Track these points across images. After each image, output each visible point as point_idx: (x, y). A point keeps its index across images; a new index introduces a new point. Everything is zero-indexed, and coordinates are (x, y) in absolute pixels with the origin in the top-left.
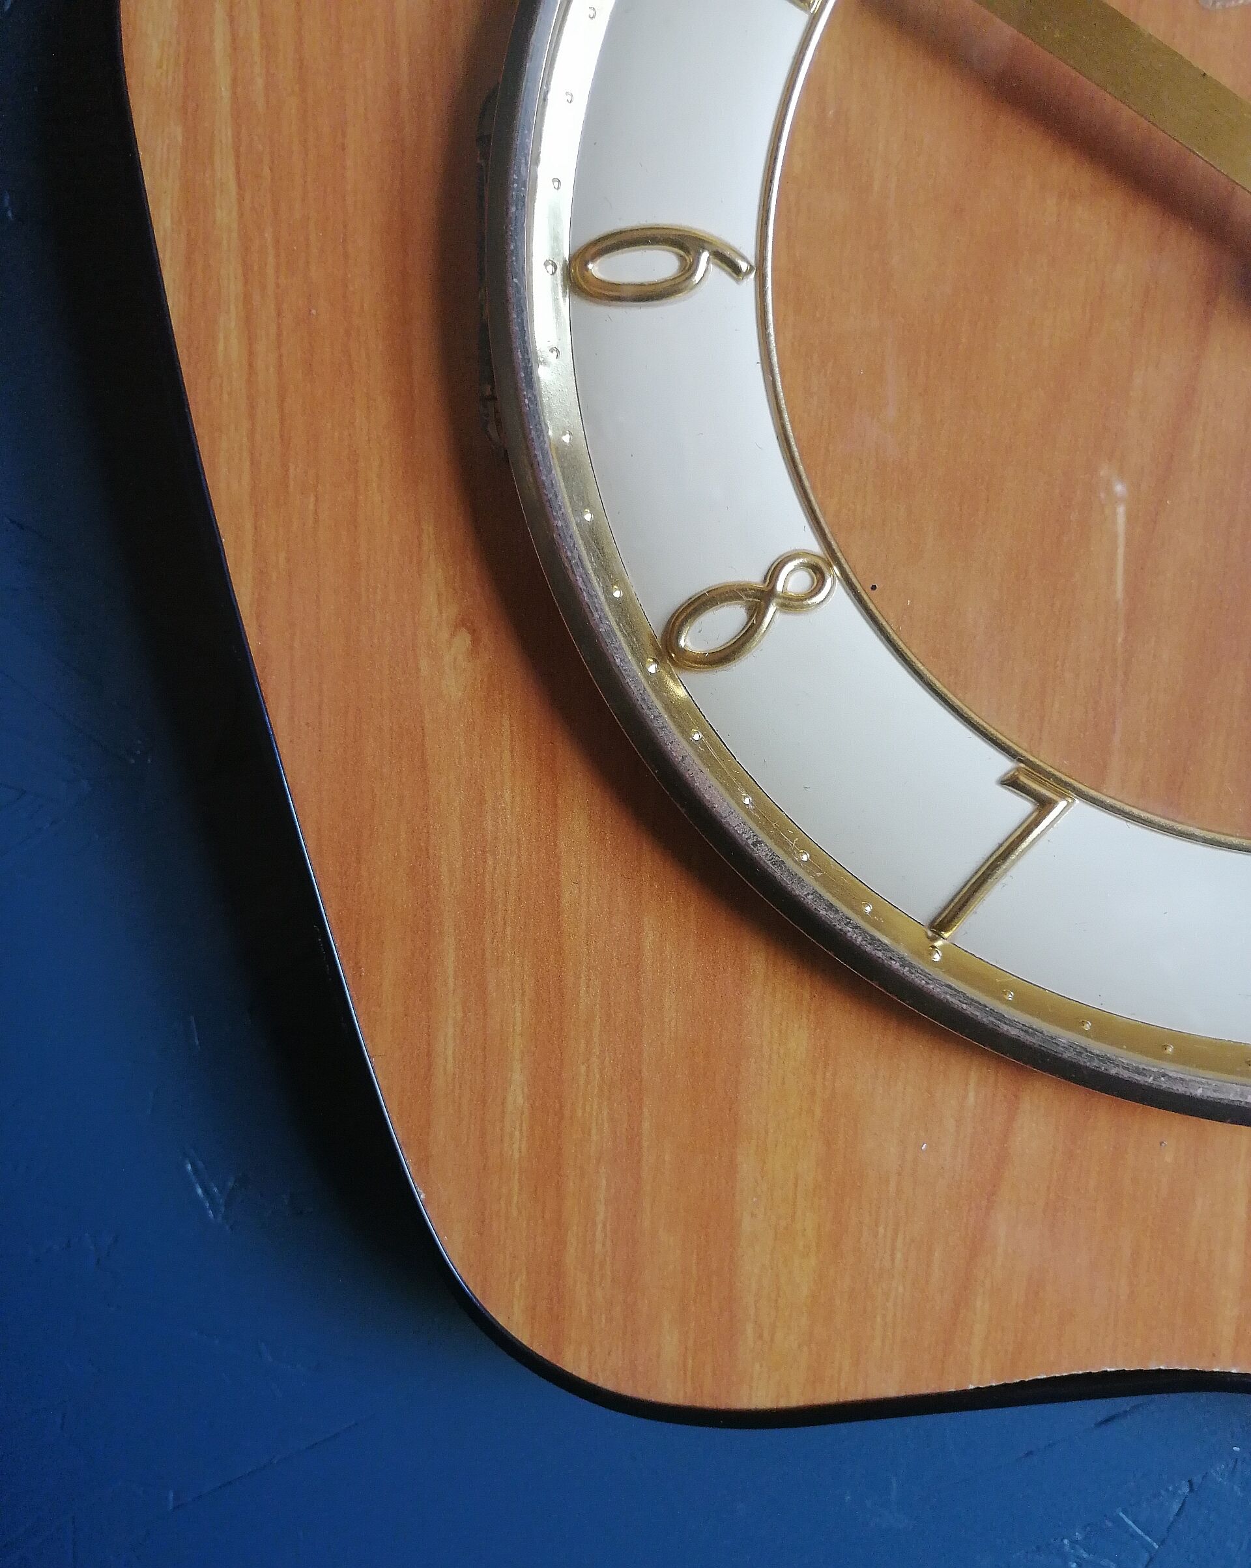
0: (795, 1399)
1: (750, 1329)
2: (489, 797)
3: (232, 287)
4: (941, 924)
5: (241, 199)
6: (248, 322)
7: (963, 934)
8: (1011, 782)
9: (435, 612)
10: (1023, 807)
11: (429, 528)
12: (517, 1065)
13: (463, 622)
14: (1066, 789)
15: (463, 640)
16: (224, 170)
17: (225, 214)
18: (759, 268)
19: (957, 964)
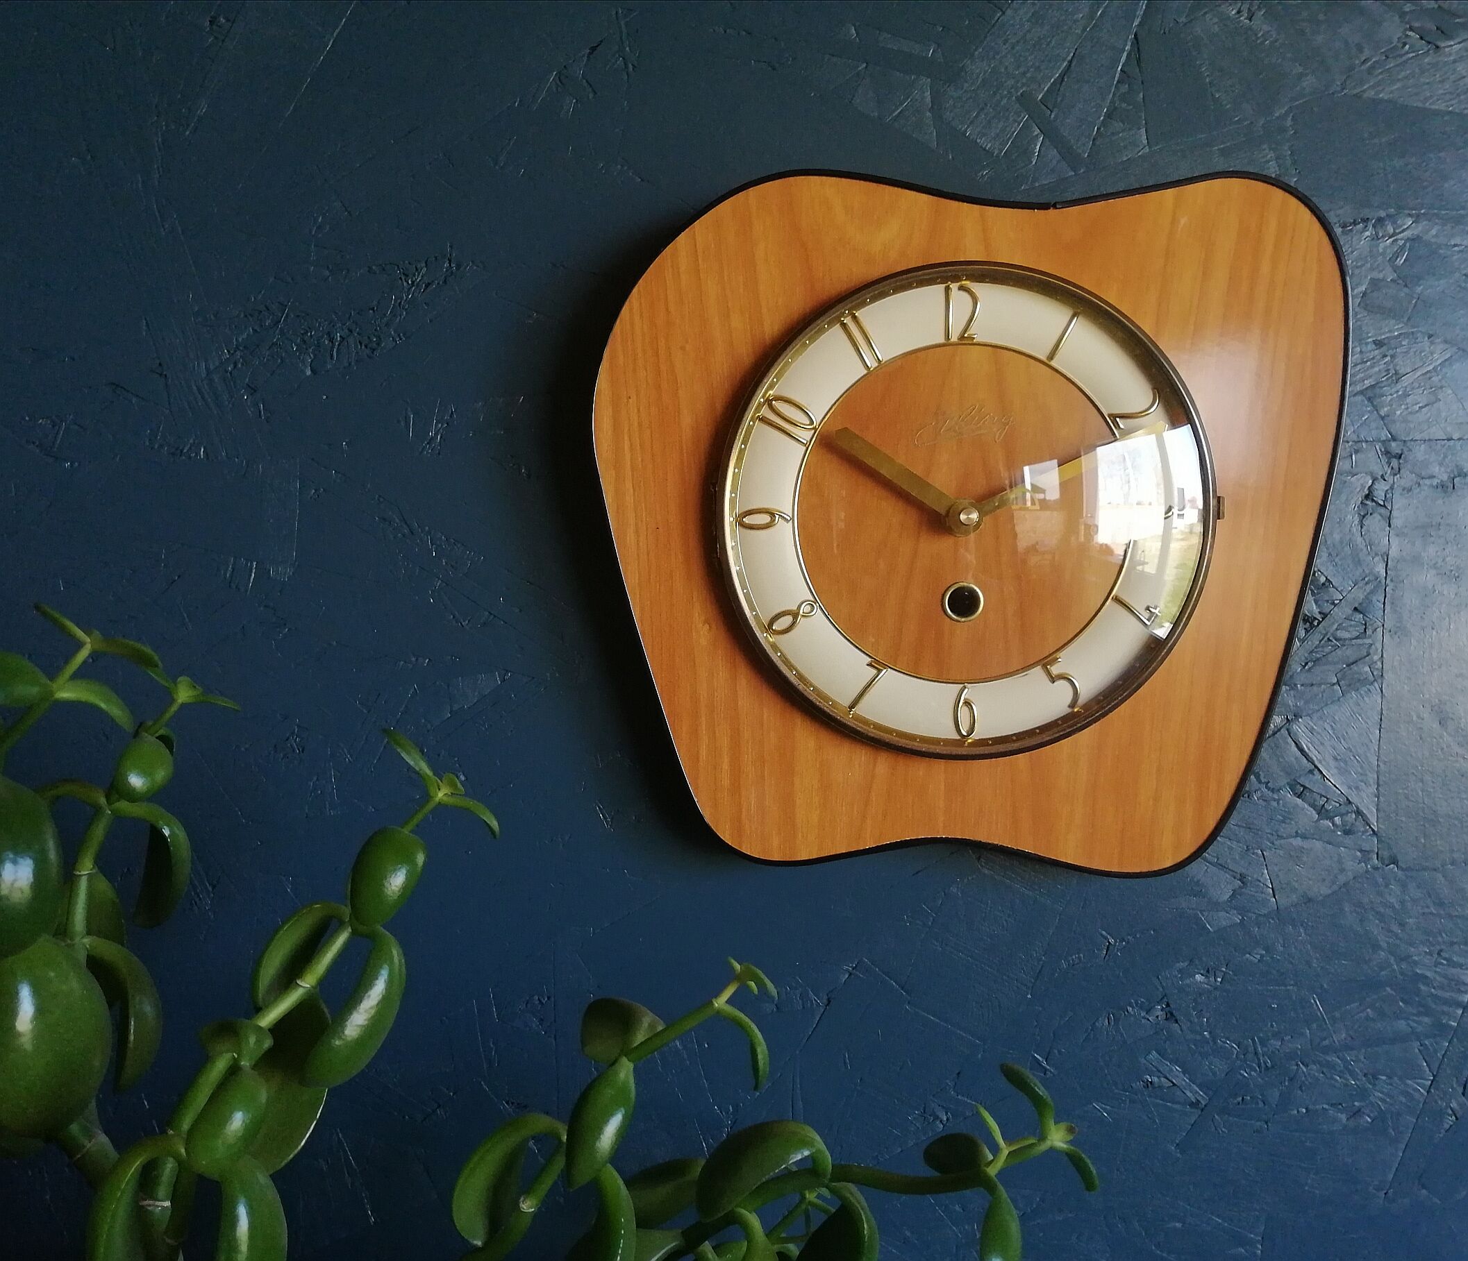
0: (816, 855)
1: (800, 835)
2: (715, 675)
3: (632, 521)
4: (852, 707)
5: (634, 494)
6: (637, 532)
7: (858, 710)
8: (870, 665)
9: (698, 618)
10: (875, 671)
11: (695, 594)
12: (726, 756)
13: (706, 622)
14: (886, 666)
15: (707, 626)
16: (629, 485)
17: (629, 499)
18: (793, 519)
19: (857, 718)
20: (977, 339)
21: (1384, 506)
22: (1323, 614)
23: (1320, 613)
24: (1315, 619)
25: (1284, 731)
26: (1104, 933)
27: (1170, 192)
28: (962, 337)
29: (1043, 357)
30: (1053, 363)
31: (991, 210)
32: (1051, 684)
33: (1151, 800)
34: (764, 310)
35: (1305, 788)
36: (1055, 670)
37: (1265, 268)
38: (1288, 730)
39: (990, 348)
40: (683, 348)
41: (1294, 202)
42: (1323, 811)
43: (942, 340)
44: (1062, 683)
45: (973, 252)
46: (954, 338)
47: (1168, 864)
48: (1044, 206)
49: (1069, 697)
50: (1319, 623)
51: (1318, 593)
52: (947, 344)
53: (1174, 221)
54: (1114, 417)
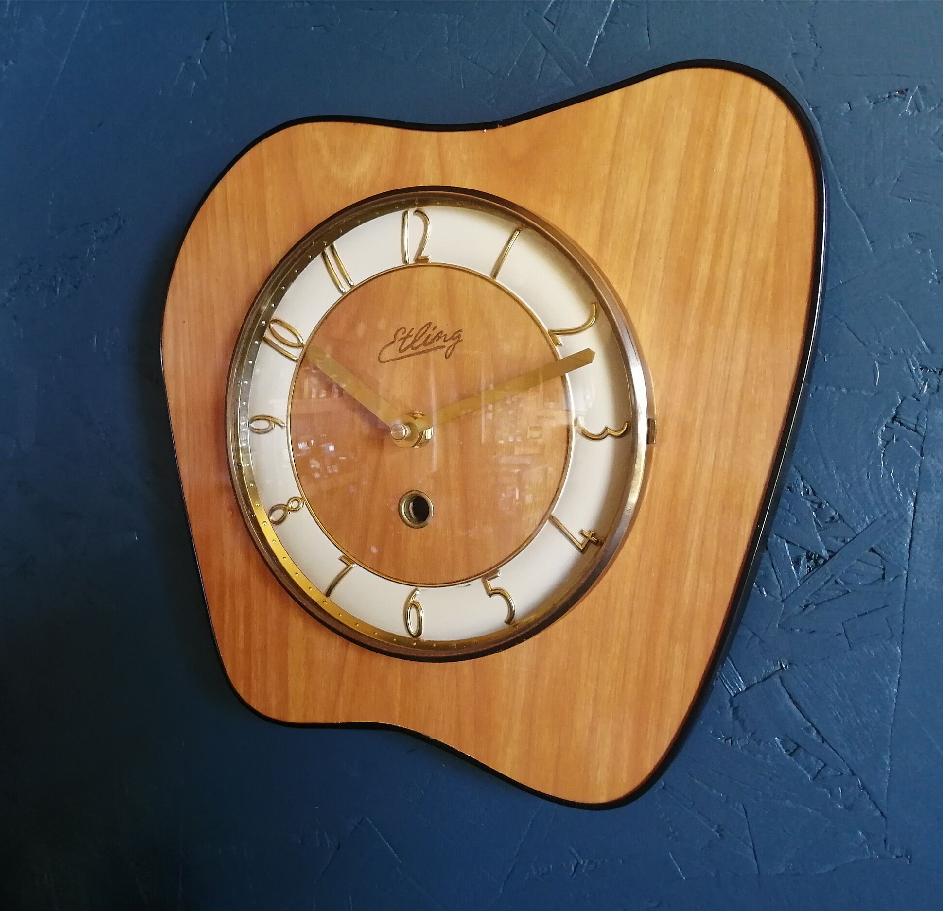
0: (300, 720)
1: (291, 700)
3: (184, 422)
4: (327, 595)
6: (188, 430)
7: (332, 597)
8: (341, 559)
10: (344, 566)
12: (242, 624)
14: (355, 563)
16: (183, 392)
18: (287, 427)
19: (331, 605)
20: (431, 261)
21: (916, 431)
22: (832, 552)
23: (828, 551)
24: (820, 557)
25: (776, 679)
26: (573, 850)
27: (617, 95)
28: (417, 260)
29: (488, 275)
30: (498, 281)
31: (446, 135)
32: (488, 597)
33: (587, 730)
34: (271, 245)
35: (798, 746)
36: (493, 584)
37: (721, 164)
38: (781, 678)
39: (442, 269)
40: (217, 280)
41: (755, 86)
42: (819, 777)
43: (400, 263)
44: (498, 598)
45: (431, 179)
46: (411, 261)
47: (603, 799)
48: (492, 126)
49: (504, 614)
50: (826, 561)
51: (825, 528)
52: (406, 267)
53: (620, 125)
54: (554, 333)
